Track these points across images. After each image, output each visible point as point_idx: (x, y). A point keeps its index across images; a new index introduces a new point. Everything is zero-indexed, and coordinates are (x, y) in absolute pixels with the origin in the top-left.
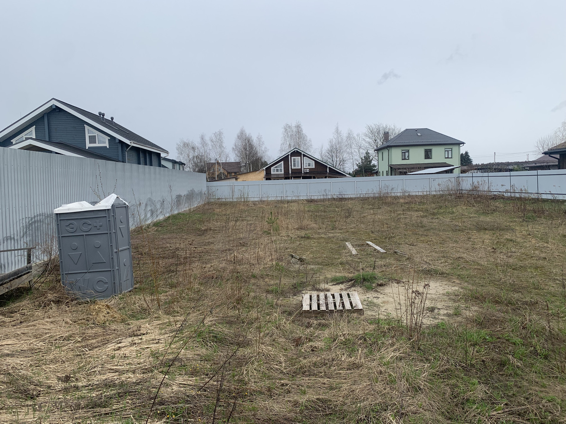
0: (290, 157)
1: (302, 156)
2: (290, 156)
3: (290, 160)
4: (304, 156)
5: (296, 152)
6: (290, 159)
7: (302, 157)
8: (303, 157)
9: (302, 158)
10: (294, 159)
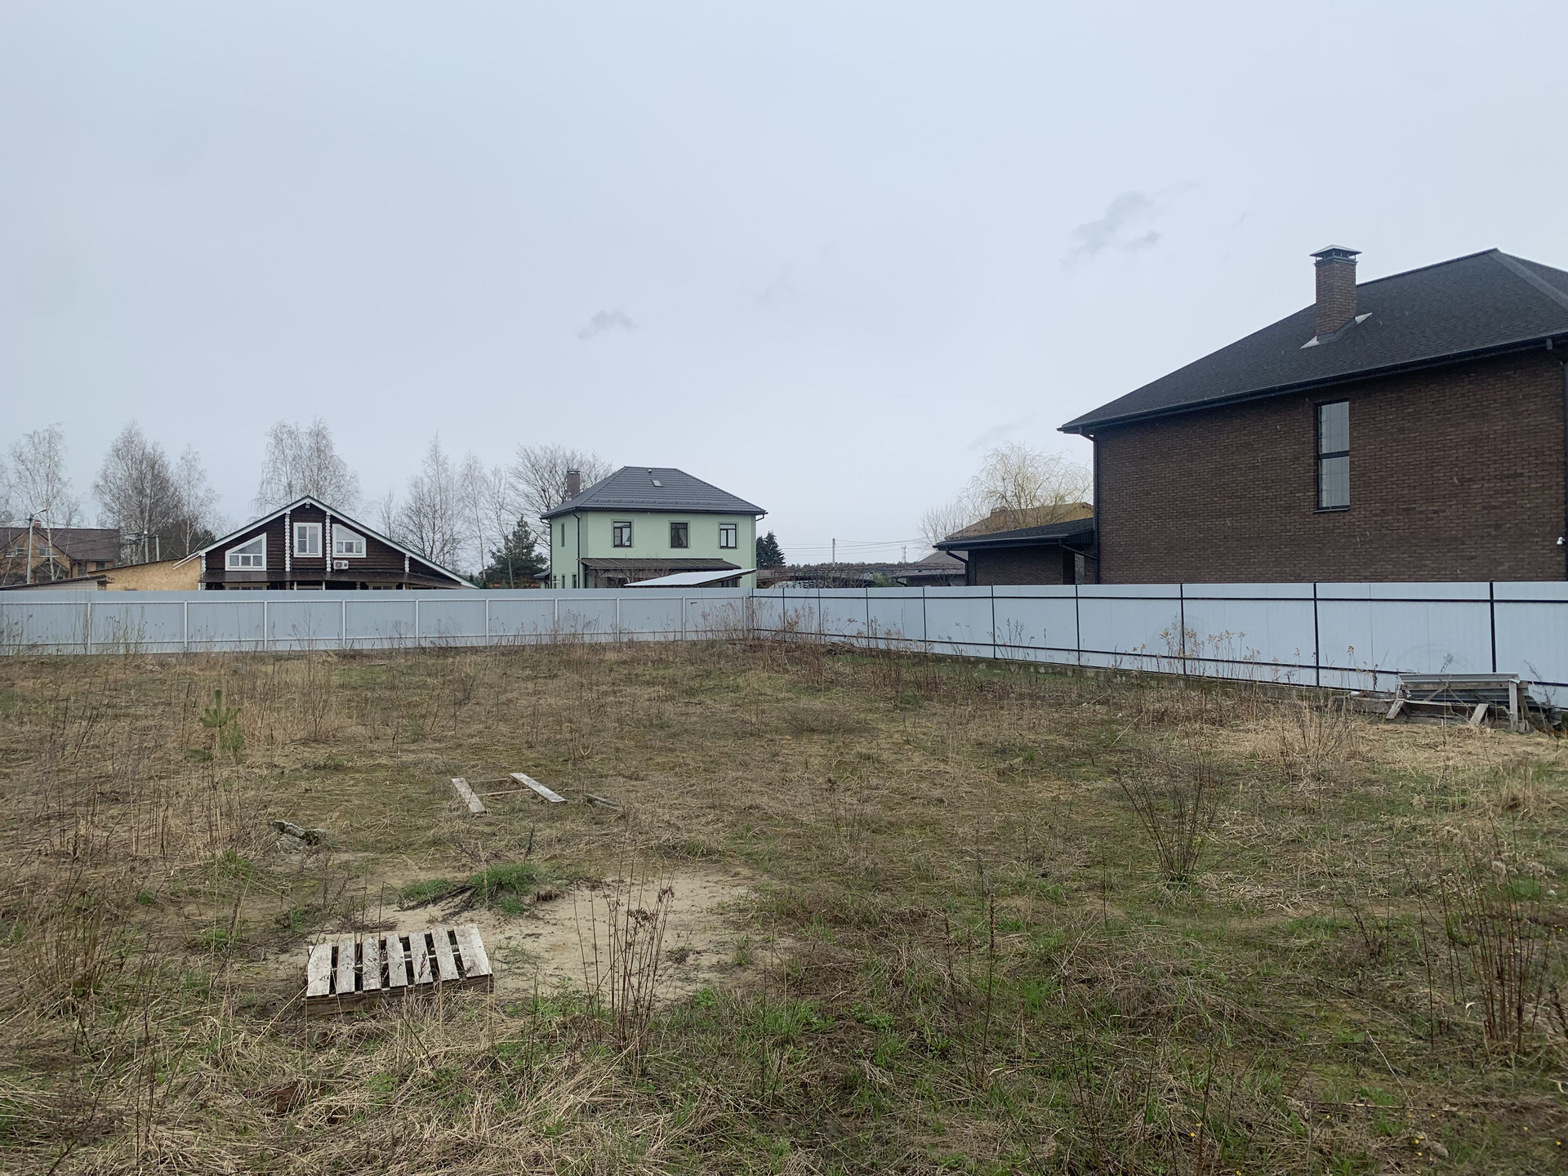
0: (287, 523)
1: (328, 521)
2: (287, 520)
3: (287, 531)
4: (334, 520)
5: (308, 507)
6: (287, 527)
7: (328, 525)
8: (331, 523)
9: (328, 528)
10: (302, 530)
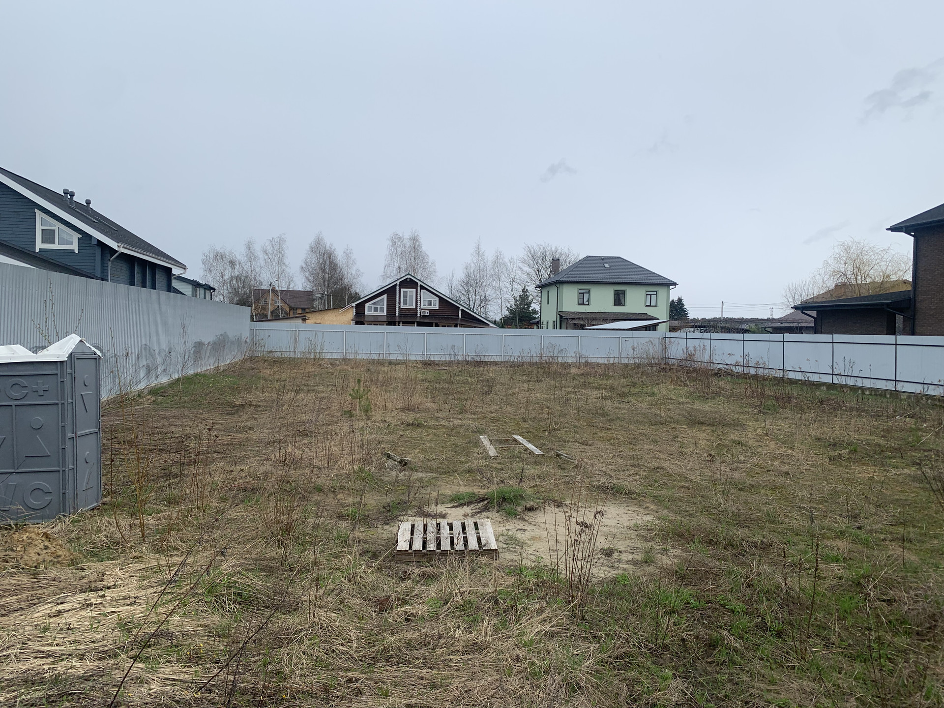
0: (398, 289)
2: (398, 287)
3: (398, 293)
4: (422, 288)
5: (408, 280)
6: (398, 291)
8: (420, 289)
9: (419, 292)
10: (405, 293)
